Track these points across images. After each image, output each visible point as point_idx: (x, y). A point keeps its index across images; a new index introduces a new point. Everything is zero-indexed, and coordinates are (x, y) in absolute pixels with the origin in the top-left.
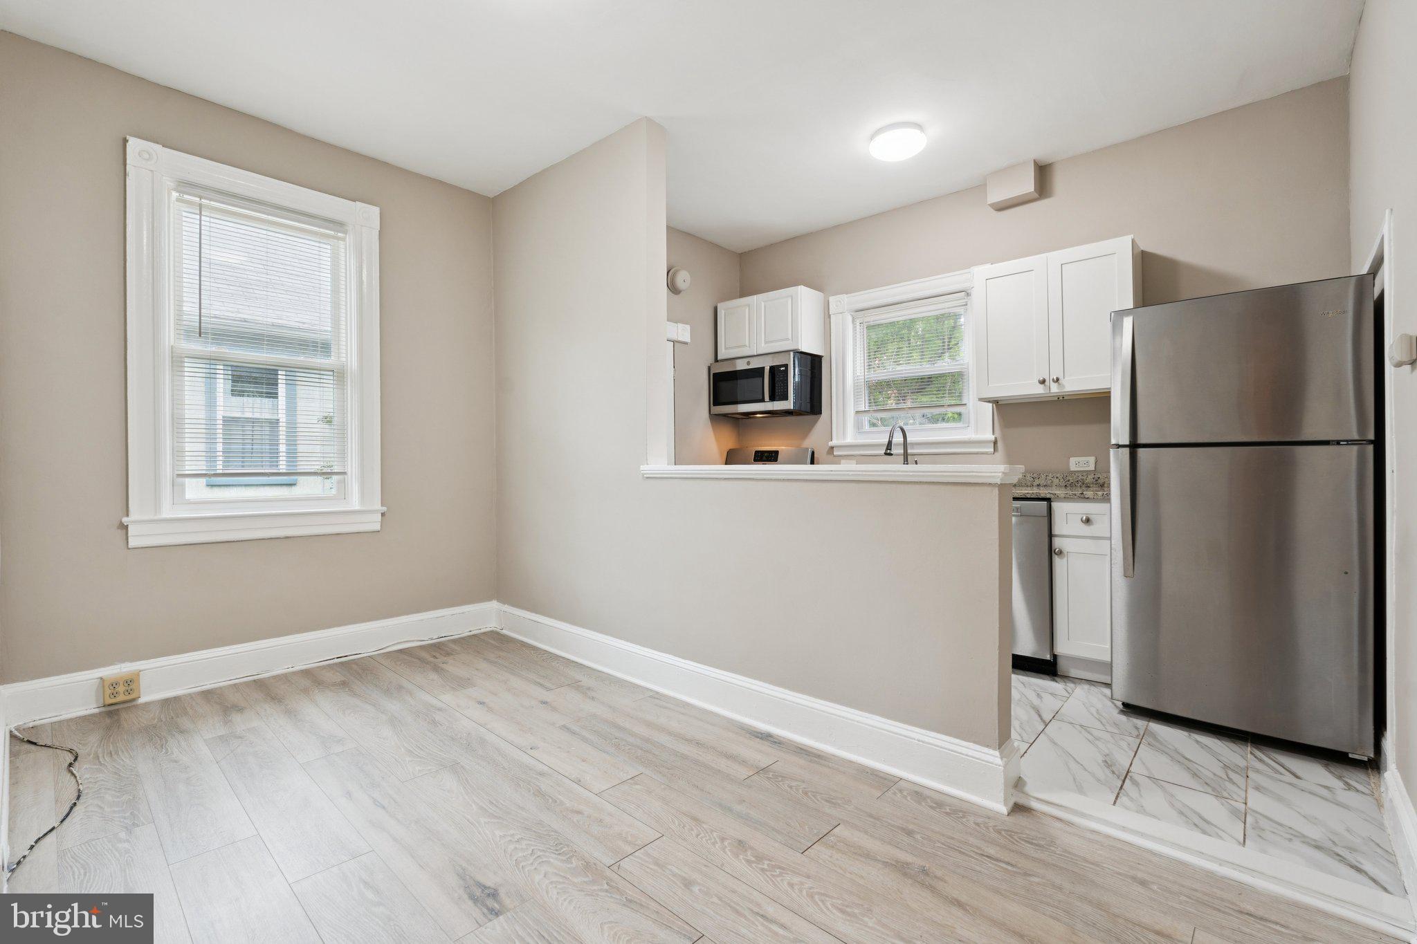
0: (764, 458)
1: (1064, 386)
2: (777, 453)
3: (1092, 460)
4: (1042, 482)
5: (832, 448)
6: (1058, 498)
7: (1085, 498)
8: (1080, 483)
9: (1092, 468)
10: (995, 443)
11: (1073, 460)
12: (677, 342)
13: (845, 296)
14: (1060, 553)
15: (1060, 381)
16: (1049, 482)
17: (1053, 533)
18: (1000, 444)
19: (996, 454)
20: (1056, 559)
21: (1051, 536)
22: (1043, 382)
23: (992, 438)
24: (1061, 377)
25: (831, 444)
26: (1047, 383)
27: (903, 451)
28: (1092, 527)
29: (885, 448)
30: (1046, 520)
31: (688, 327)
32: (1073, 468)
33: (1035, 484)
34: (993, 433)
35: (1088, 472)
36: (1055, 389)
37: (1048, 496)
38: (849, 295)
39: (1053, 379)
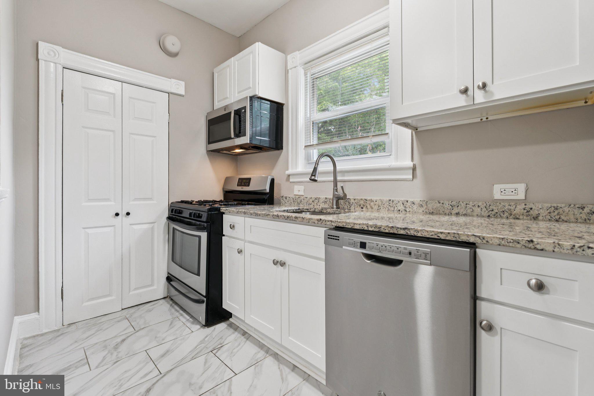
0: (243, 184)
1: (492, 94)
2: (249, 179)
3: (521, 187)
4: (462, 211)
5: (289, 176)
6: (487, 244)
7: (535, 248)
8: (506, 214)
9: (522, 196)
10: (414, 169)
11: (497, 188)
12: (172, 93)
13: (297, 52)
14: (490, 328)
15: (487, 89)
16: (469, 211)
17: (478, 295)
18: (418, 171)
19: (414, 180)
20: (483, 336)
21: (475, 298)
22: (465, 91)
23: (410, 164)
24: (489, 83)
25: (287, 172)
26: (470, 92)
27: (333, 179)
28: (546, 296)
29: (310, 175)
30: (468, 276)
31: (183, 83)
32: (497, 196)
33: (454, 212)
34: (412, 159)
35: (517, 202)
36: (480, 97)
37: (472, 240)
38: (300, 52)
39: (479, 87)
